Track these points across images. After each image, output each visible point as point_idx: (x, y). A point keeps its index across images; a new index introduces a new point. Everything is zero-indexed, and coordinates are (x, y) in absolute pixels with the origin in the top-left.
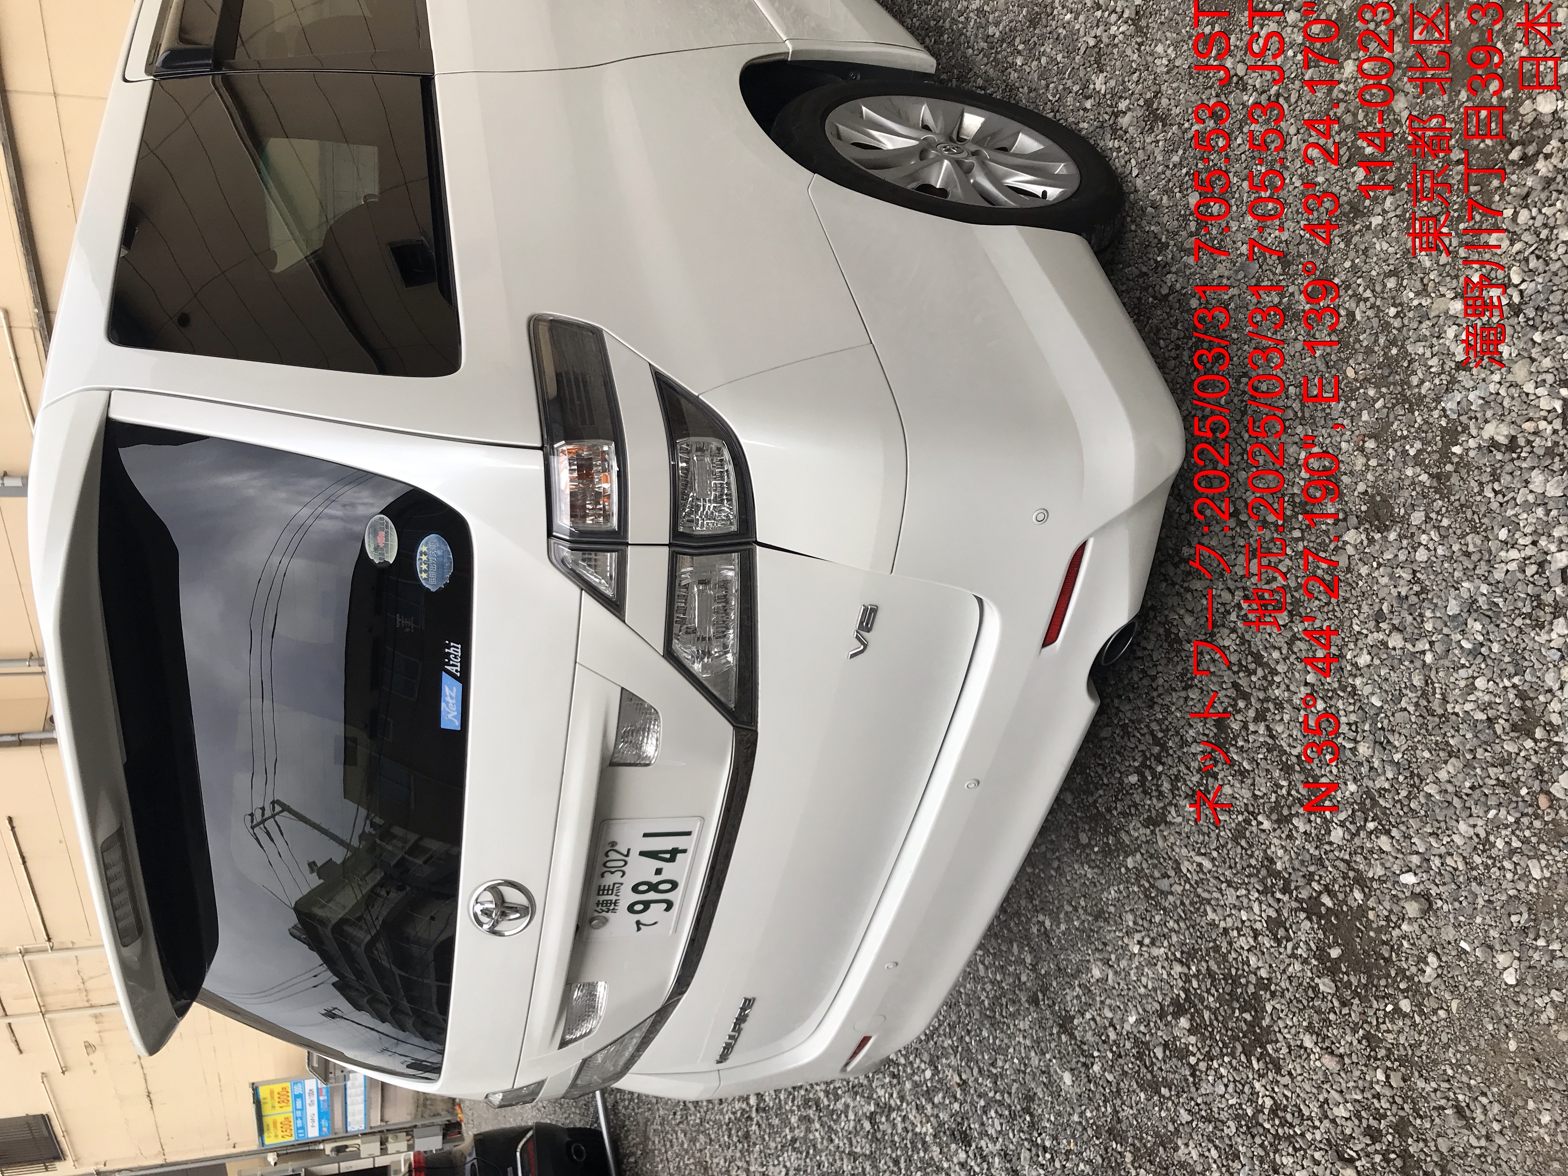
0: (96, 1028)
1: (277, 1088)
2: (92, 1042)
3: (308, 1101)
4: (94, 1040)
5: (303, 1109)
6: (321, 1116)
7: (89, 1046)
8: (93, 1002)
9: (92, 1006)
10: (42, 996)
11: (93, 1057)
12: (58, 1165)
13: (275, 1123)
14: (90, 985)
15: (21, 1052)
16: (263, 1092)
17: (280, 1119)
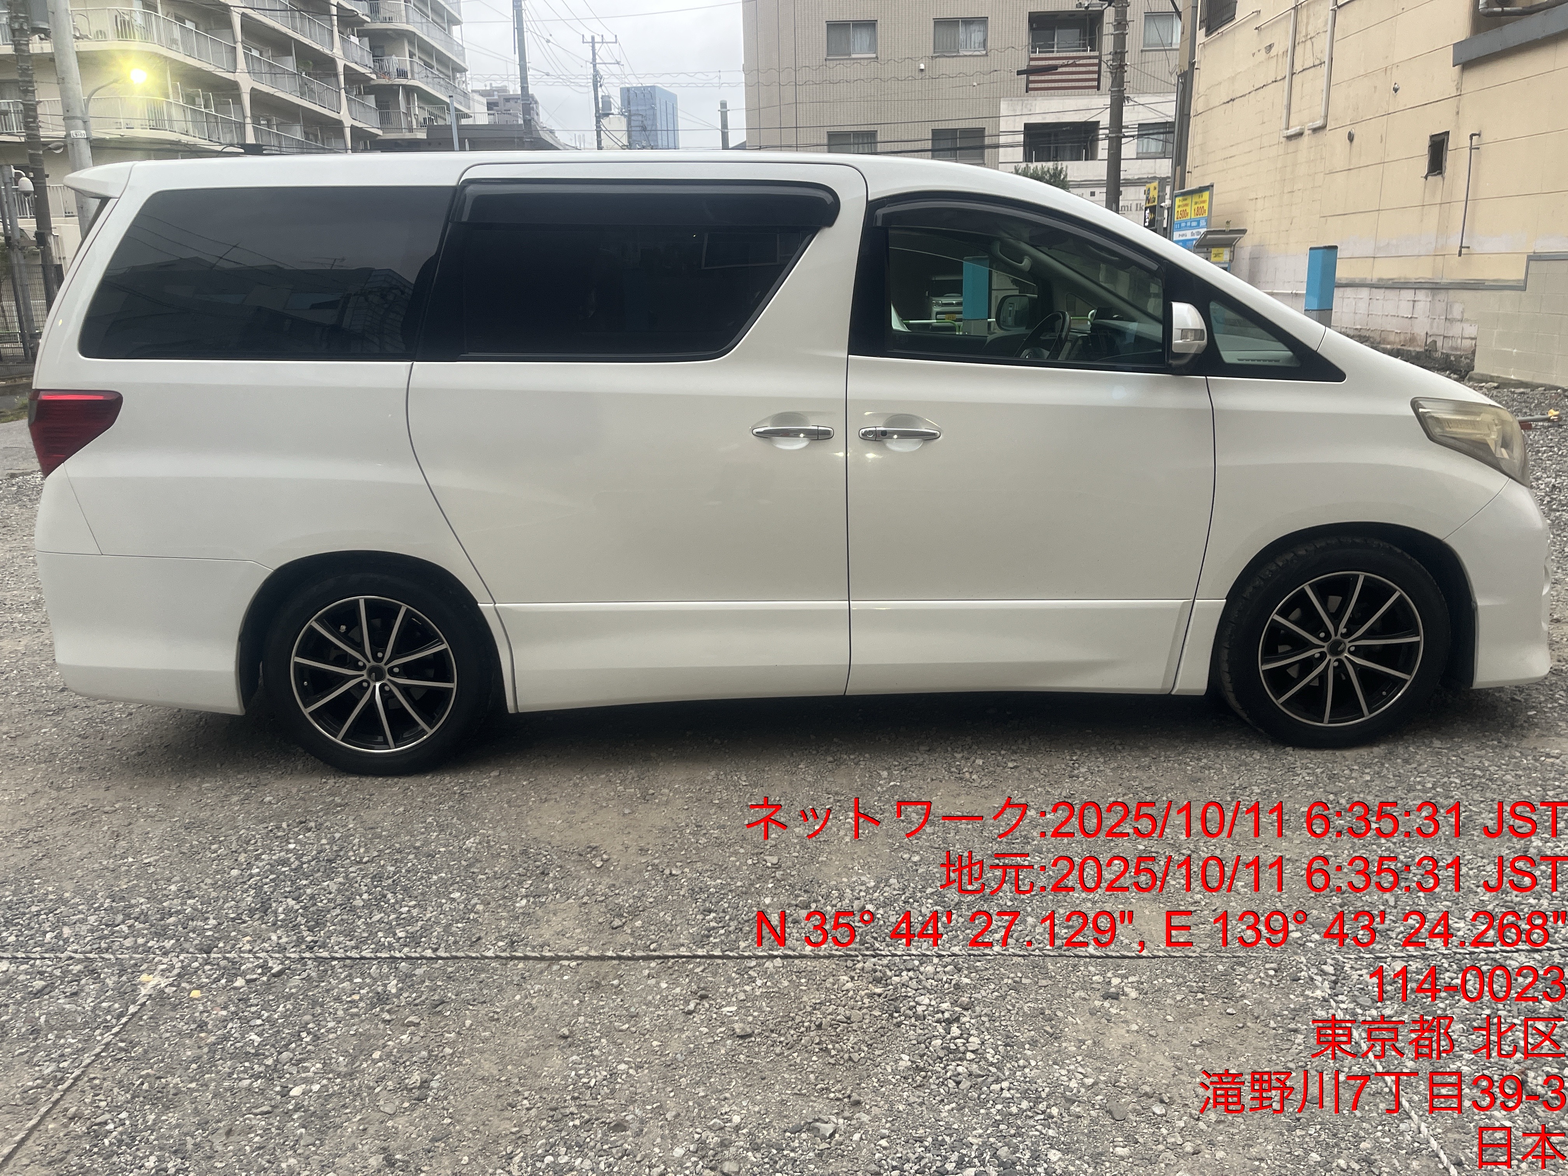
0: (1281, 53)
1: (1206, 206)
2: (1274, 48)
3: (1194, 231)
4: (1274, 52)
5: (1191, 227)
7: (1269, 48)
8: (1297, 48)
9: (1294, 47)
10: (1308, 5)
11: (1263, 51)
12: (1204, 30)
13: (1186, 205)
14: (1309, 43)
16: (1206, 195)
17: (1188, 209)
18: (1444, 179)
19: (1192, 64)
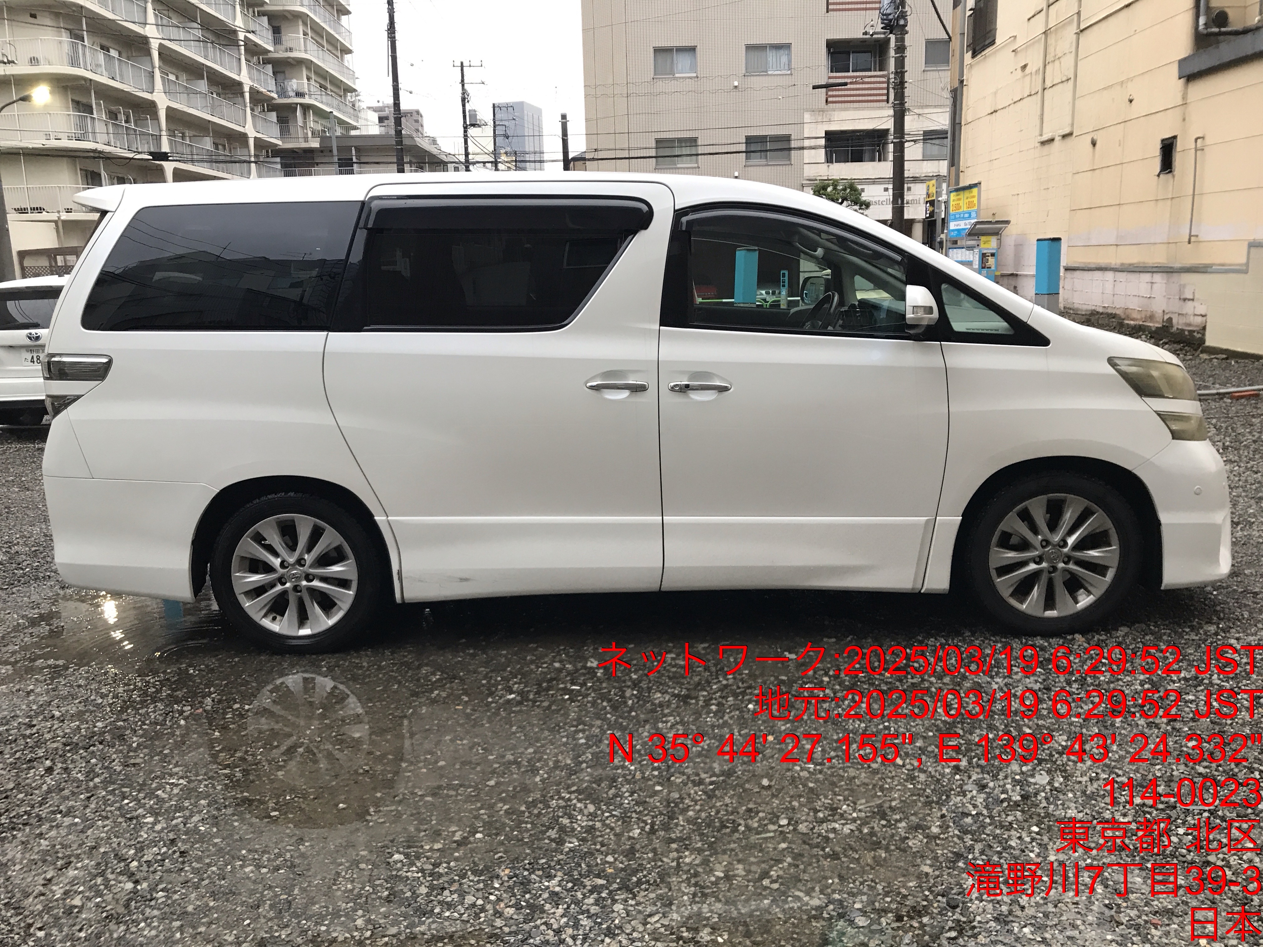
0: (1034, 70)
1: (975, 200)
2: (1028, 67)
3: (967, 222)
4: (1028, 70)
5: (964, 219)
6: (958, 230)
7: (1024, 67)
8: (1047, 67)
9: (1045, 66)
10: (1056, 30)
11: (1019, 70)
12: (970, 53)
13: (959, 199)
14: (1057, 62)
15: (1029, 19)
16: (975, 191)
17: (961, 202)
18: (1174, 176)
19: (962, 82)
